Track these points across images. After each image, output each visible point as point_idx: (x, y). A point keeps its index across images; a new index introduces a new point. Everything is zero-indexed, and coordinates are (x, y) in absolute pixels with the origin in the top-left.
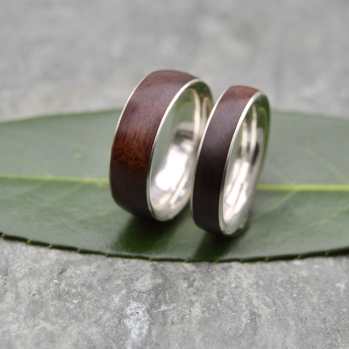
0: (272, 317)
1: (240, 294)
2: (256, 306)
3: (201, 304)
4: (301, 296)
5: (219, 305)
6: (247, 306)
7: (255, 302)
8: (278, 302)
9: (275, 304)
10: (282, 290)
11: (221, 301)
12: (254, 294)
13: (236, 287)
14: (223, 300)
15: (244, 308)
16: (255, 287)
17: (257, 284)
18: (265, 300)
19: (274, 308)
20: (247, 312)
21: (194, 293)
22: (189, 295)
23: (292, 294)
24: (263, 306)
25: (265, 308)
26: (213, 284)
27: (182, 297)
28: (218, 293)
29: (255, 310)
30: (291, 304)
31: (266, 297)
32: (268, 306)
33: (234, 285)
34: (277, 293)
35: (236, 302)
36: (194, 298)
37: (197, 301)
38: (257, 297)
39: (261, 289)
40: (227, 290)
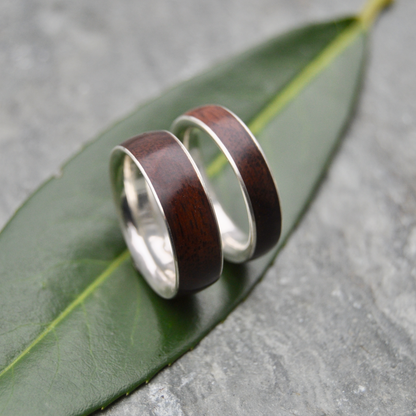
0: (293, 354)
1: (250, 338)
2: (272, 346)
3: (218, 363)
4: (307, 319)
5: (236, 358)
6: (263, 350)
7: (269, 342)
8: (290, 334)
9: (288, 337)
10: (285, 318)
11: (236, 353)
12: (262, 333)
13: (242, 331)
14: (238, 350)
15: (262, 353)
16: (259, 324)
17: (258, 320)
18: (276, 336)
19: (290, 343)
20: (267, 357)
21: (206, 353)
22: (201, 357)
23: (297, 319)
24: (278, 344)
25: (281, 345)
26: (218, 335)
27: (196, 362)
28: (229, 344)
29: (274, 352)
30: (303, 332)
31: (276, 333)
32: (283, 342)
33: (238, 330)
34: (283, 323)
35: (251, 349)
36: (208, 359)
37: (212, 361)
38: (267, 335)
39: (265, 324)
40: (234, 338)
